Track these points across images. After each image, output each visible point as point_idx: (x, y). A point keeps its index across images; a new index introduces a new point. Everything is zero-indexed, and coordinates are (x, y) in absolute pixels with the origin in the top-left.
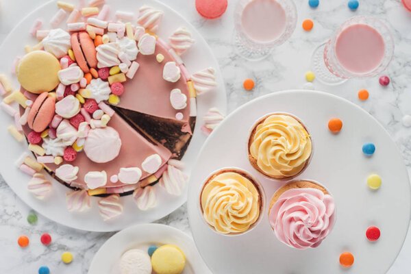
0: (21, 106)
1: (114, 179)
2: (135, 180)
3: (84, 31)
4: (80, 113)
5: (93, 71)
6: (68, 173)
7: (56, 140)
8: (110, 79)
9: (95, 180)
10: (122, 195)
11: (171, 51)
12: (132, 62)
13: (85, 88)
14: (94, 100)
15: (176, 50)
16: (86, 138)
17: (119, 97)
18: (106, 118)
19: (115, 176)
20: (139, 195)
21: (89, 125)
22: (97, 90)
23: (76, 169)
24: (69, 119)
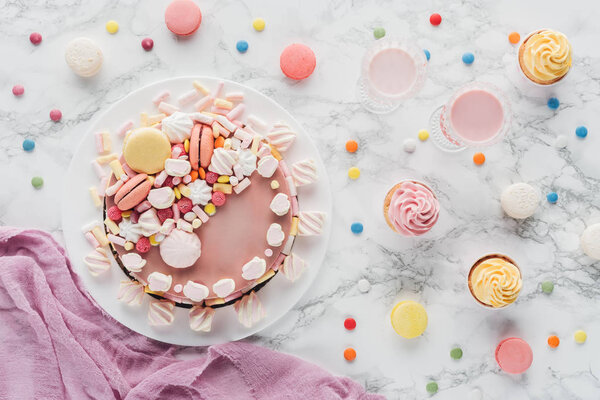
0: (114, 176)
1: (178, 288)
2: (198, 299)
3: (210, 126)
4: (171, 208)
5: (202, 171)
6: (134, 262)
7: (136, 225)
8: (215, 186)
9: (160, 281)
10: (177, 305)
11: (289, 178)
12: (245, 177)
13: (186, 185)
14: (191, 201)
15: (294, 180)
16: (166, 236)
17: (217, 207)
18: (197, 224)
19: (180, 286)
20: (195, 314)
21: (176, 224)
22: (198, 191)
23: (144, 262)
24: (157, 210)
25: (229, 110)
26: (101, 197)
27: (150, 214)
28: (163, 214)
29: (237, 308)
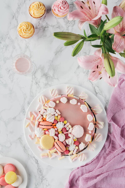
0: (55, 152)
1: (90, 132)
2: (93, 126)
3: (39, 122)
4: (65, 134)
5: (53, 125)
6: (82, 146)
7: (70, 145)
8: (58, 121)
9: (88, 138)
10: (95, 132)
11: (56, 97)
12: (55, 111)
13: (58, 130)
14: (63, 128)
15: (56, 96)
16: (74, 136)
17: (65, 120)
18: (70, 126)
19: (89, 132)
20: (98, 127)
21: (70, 133)
22: (60, 126)
23: (82, 143)
24: (66, 139)
25: (34, 116)
26: (62, 156)
27: (67, 141)
28: (67, 137)
29: (96, 114)
